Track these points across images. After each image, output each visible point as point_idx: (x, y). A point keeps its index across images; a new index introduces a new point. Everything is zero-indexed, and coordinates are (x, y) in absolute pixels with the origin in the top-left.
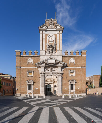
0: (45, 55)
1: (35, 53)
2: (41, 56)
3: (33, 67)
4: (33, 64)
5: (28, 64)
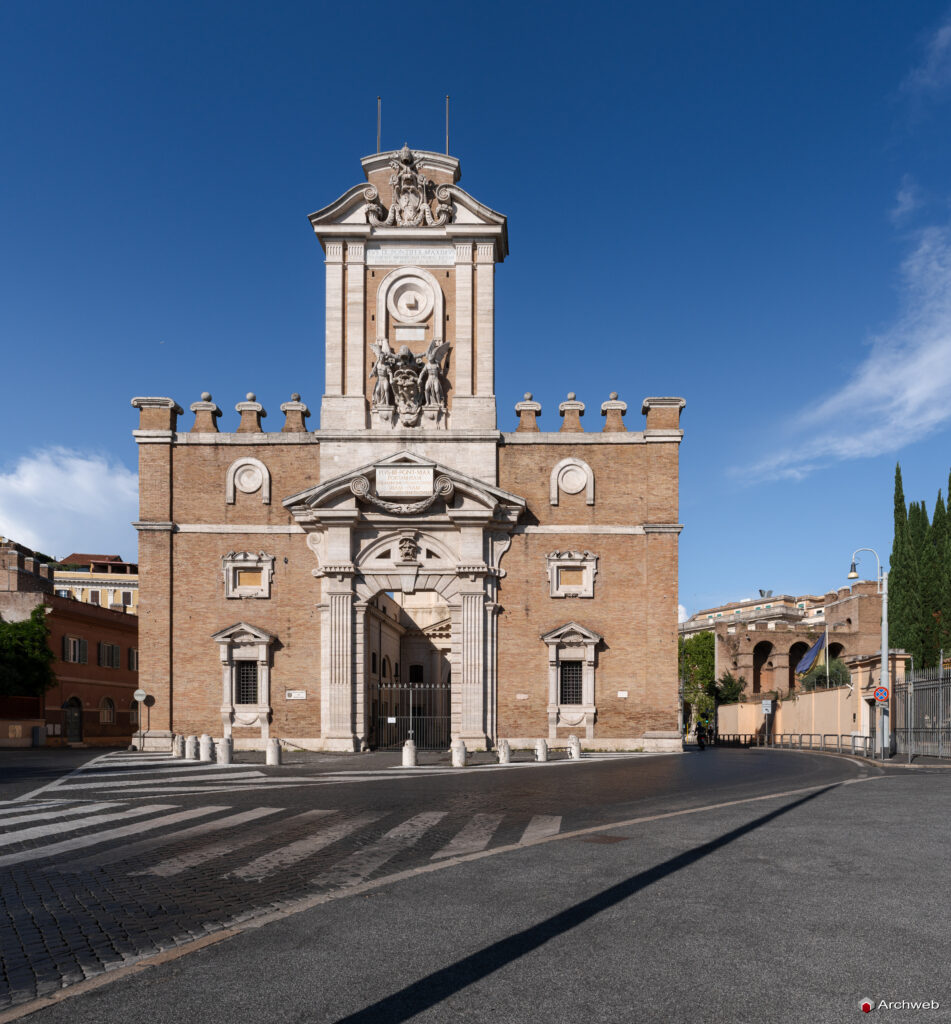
2: (332, 440)
3: (268, 524)
4: (273, 502)
5: (234, 504)
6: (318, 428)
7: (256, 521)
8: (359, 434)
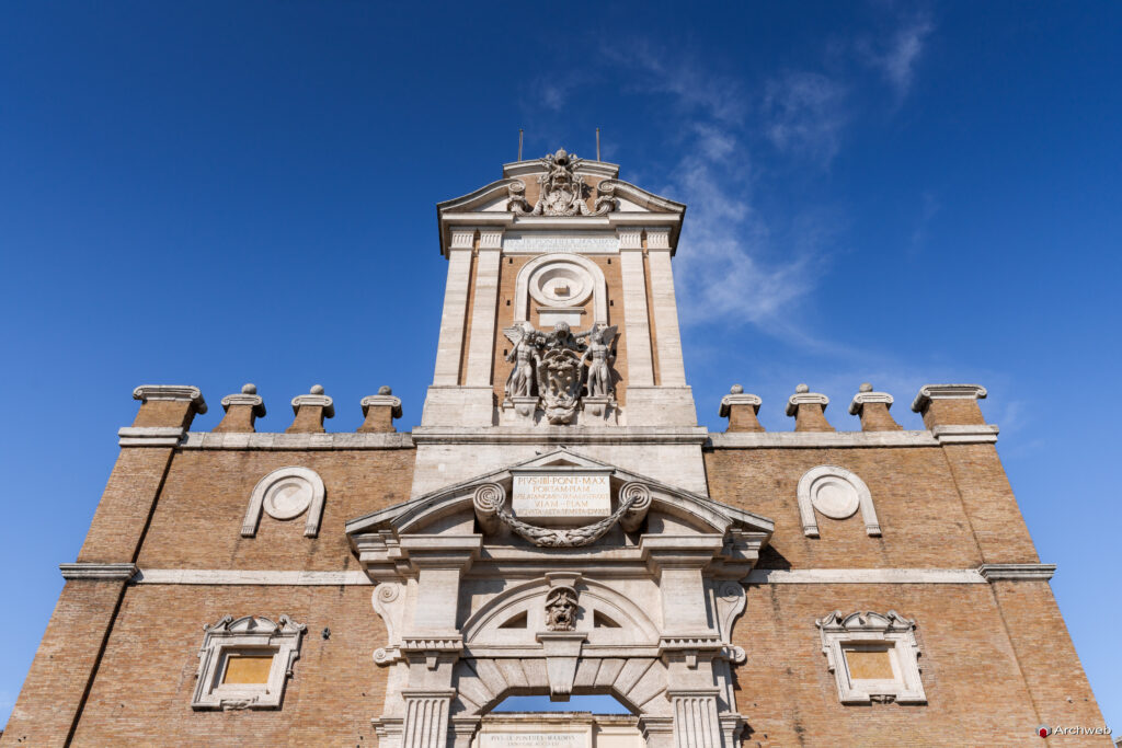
0: (492, 432)
1: (366, 410)
2: (438, 441)
3: (306, 569)
4: (321, 534)
5: (252, 537)
6: (418, 424)
7: (285, 563)
8: (481, 433)
